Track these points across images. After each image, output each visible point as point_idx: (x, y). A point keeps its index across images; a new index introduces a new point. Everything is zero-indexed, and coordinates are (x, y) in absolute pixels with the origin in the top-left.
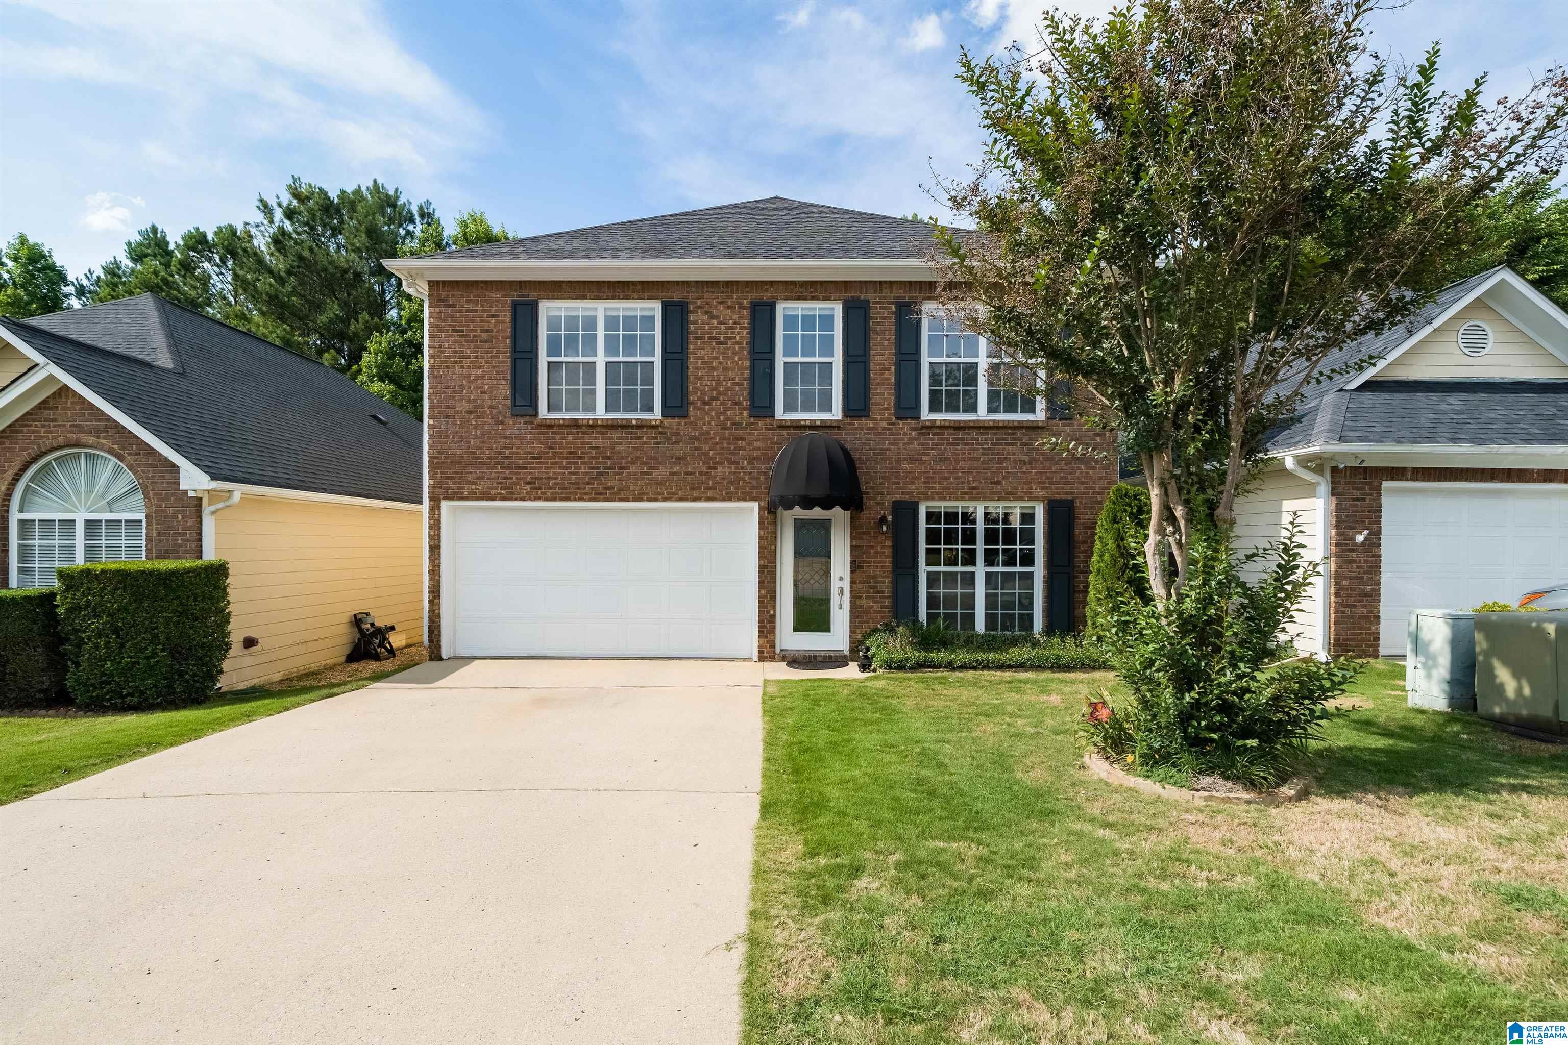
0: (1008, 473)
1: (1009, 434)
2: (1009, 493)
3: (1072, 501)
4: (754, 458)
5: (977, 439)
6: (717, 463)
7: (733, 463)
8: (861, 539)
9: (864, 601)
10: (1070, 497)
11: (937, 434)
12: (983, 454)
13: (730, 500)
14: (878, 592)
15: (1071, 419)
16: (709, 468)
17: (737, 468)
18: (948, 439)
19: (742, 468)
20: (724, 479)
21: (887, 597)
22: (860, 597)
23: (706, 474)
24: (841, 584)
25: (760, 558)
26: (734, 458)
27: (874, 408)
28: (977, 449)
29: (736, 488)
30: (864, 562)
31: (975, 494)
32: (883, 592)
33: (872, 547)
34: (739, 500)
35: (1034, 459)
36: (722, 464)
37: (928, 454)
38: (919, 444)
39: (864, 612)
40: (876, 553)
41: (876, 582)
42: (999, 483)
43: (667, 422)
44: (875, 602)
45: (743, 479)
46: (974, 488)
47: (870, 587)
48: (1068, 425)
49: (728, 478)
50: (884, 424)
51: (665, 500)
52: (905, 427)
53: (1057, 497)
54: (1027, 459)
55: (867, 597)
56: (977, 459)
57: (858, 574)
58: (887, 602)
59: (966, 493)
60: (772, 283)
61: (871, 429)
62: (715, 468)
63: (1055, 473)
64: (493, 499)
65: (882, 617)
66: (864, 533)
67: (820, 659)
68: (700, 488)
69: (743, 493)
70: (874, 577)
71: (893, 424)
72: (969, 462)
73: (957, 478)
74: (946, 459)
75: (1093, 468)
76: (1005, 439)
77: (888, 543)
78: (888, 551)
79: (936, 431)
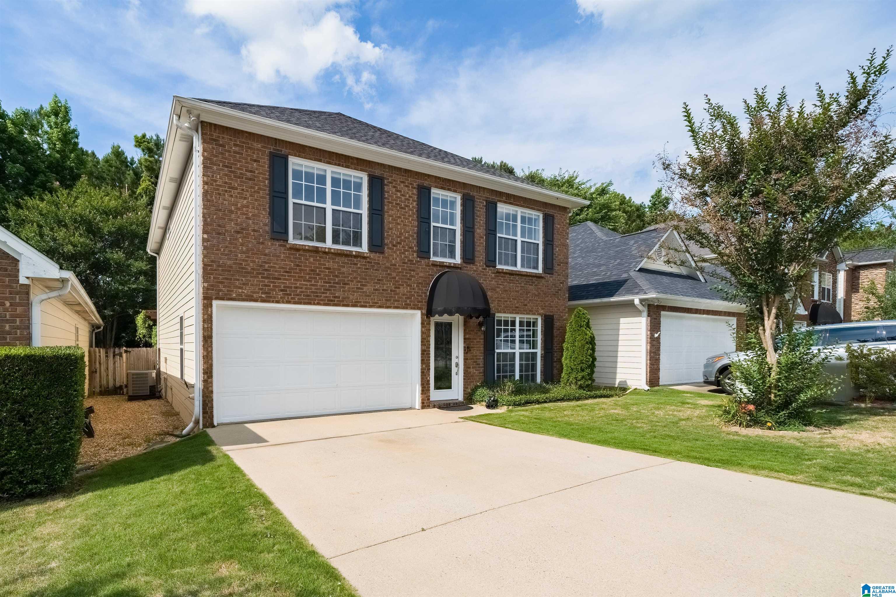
0: (530, 300)
1: (530, 280)
2: (530, 311)
3: (553, 316)
4: (420, 283)
5: (518, 281)
6: (400, 285)
7: (408, 285)
8: (470, 334)
9: (471, 370)
10: (551, 314)
11: (502, 277)
12: (521, 289)
13: (407, 308)
14: (478, 364)
15: (552, 274)
16: (396, 288)
17: (410, 289)
18: (507, 280)
19: (414, 289)
20: (404, 295)
21: (481, 367)
22: (470, 368)
23: (394, 291)
24: (457, 360)
25: (422, 345)
26: (409, 282)
27: (477, 259)
28: (518, 286)
29: (410, 301)
30: (472, 347)
31: (517, 311)
32: (479, 364)
33: (475, 339)
34: (412, 309)
35: (539, 293)
36: (403, 285)
37: (499, 288)
38: (495, 281)
39: (472, 376)
40: (477, 342)
41: (477, 359)
42: (526, 305)
43: (372, 255)
44: (476, 370)
45: (414, 296)
46: (517, 307)
47: (475, 362)
48: (551, 277)
49: (406, 295)
50: (480, 268)
51: (371, 307)
52: (489, 271)
53: (547, 314)
54: (537, 293)
55: (473, 368)
56: (518, 291)
57: (469, 355)
58: (482, 370)
59: (514, 310)
60: (429, 176)
61: (475, 271)
62: (399, 288)
63: (546, 301)
64: (256, 300)
65: (479, 379)
66: (472, 331)
67: (452, 405)
68: (390, 300)
69: (414, 305)
70: (476, 356)
71: (485, 269)
72: (515, 293)
73: (510, 302)
74: (506, 291)
75: (560, 300)
76: (529, 282)
77: (482, 337)
78: (482, 341)
79: (502, 275)
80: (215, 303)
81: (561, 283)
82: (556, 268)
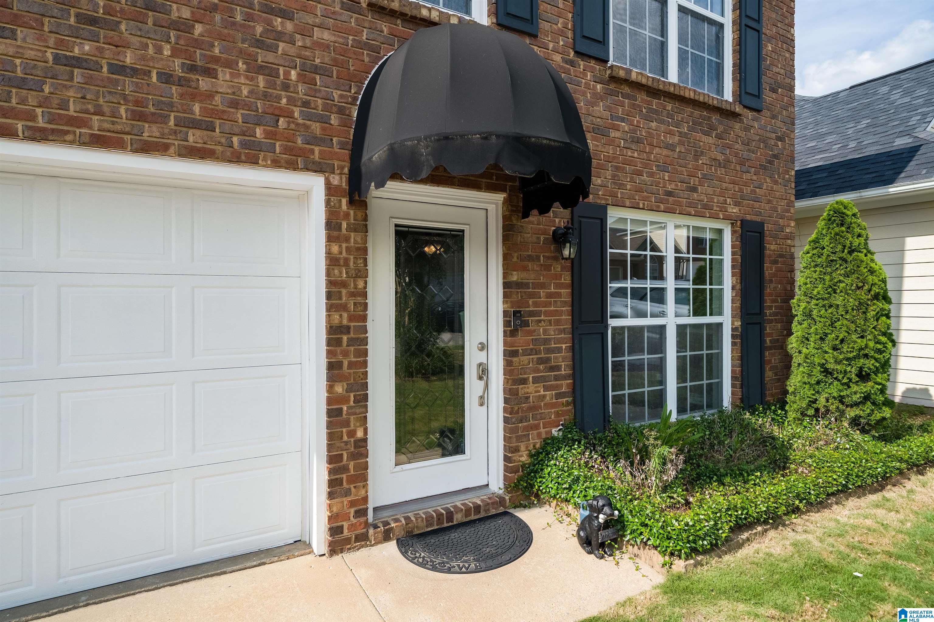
0: (705, 176)
2: (706, 207)
3: (761, 224)
4: (316, 70)
5: (672, 115)
6: (216, 60)
7: (261, 69)
8: (525, 269)
9: (531, 388)
10: (758, 219)
11: (626, 94)
12: (680, 142)
13: (253, 161)
14: (552, 368)
15: (758, 111)
16: (192, 69)
17: (271, 85)
18: (640, 106)
19: (286, 87)
20: (235, 104)
21: (565, 377)
22: (524, 381)
23: (181, 82)
24: (481, 357)
25: (330, 308)
26: (262, 57)
29: (269, 135)
30: (532, 314)
32: (558, 368)
33: (543, 286)
34: (276, 164)
35: (727, 160)
36: (230, 65)
37: (617, 128)
38: (608, 108)
39: (530, 409)
40: (550, 295)
41: (549, 351)
42: (694, 189)
44: (546, 389)
45: (289, 115)
46: (669, 194)
47: (541, 361)
49: (248, 107)
50: (558, 57)
52: (588, 74)
53: (748, 217)
54: (721, 157)
55: (536, 380)
56: (671, 147)
57: (521, 338)
58: (565, 385)
62: (210, 73)
63: (745, 184)
65: (557, 414)
66: (530, 258)
67: (458, 518)
68: (165, 119)
69: (286, 150)
70: (546, 341)
71: (572, 63)
72: (665, 152)
73: (651, 175)
74: (638, 141)
75: (776, 182)
76: (700, 124)
77: (566, 278)
78: (566, 292)
79: (626, 89)
81: (779, 139)
82: (768, 97)
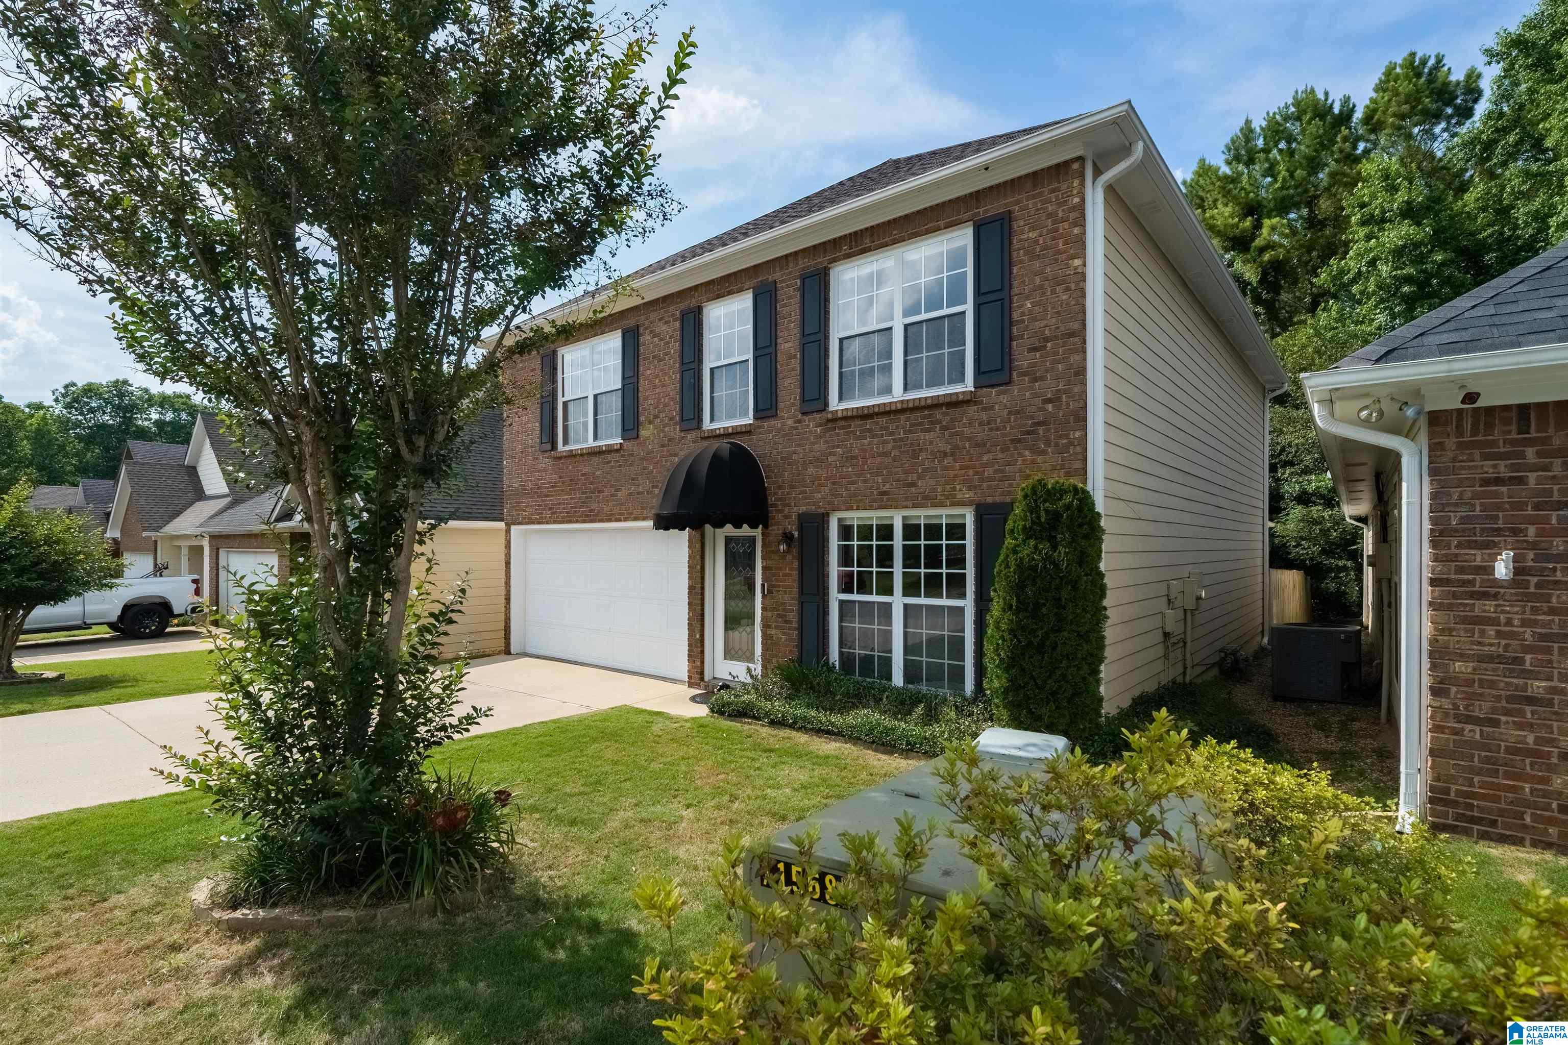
1: (924, 417)
2: (926, 498)
3: (1010, 505)
5: (887, 428)
6: (658, 482)
8: (770, 559)
9: (773, 631)
10: (1006, 499)
11: (843, 428)
12: (894, 448)
14: (786, 622)
15: (1007, 384)
16: (653, 487)
18: (854, 433)
21: (794, 629)
22: (770, 627)
25: (689, 578)
27: (781, 405)
28: (887, 442)
30: (775, 586)
31: (885, 500)
32: (789, 622)
33: (780, 569)
35: (957, 447)
37: (834, 454)
38: (826, 442)
39: (773, 644)
40: (785, 575)
41: (783, 610)
42: (913, 484)
43: (628, 445)
44: (784, 634)
46: (884, 493)
47: (779, 616)
48: (1004, 393)
50: (790, 422)
51: (626, 520)
52: (812, 424)
53: (990, 500)
54: (948, 449)
55: (777, 627)
56: (886, 454)
57: (768, 600)
58: (794, 634)
59: (875, 501)
60: (696, 287)
61: (779, 430)
63: (986, 465)
66: (772, 552)
68: (647, 507)
70: (784, 604)
71: (799, 421)
72: (879, 460)
73: (865, 481)
74: (852, 458)
75: (1044, 453)
76: (920, 424)
77: (796, 564)
78: (795, 573)
79: (843, 423)
80: (513, 528)
81: (1049, 401)
82: (1023, 359)
